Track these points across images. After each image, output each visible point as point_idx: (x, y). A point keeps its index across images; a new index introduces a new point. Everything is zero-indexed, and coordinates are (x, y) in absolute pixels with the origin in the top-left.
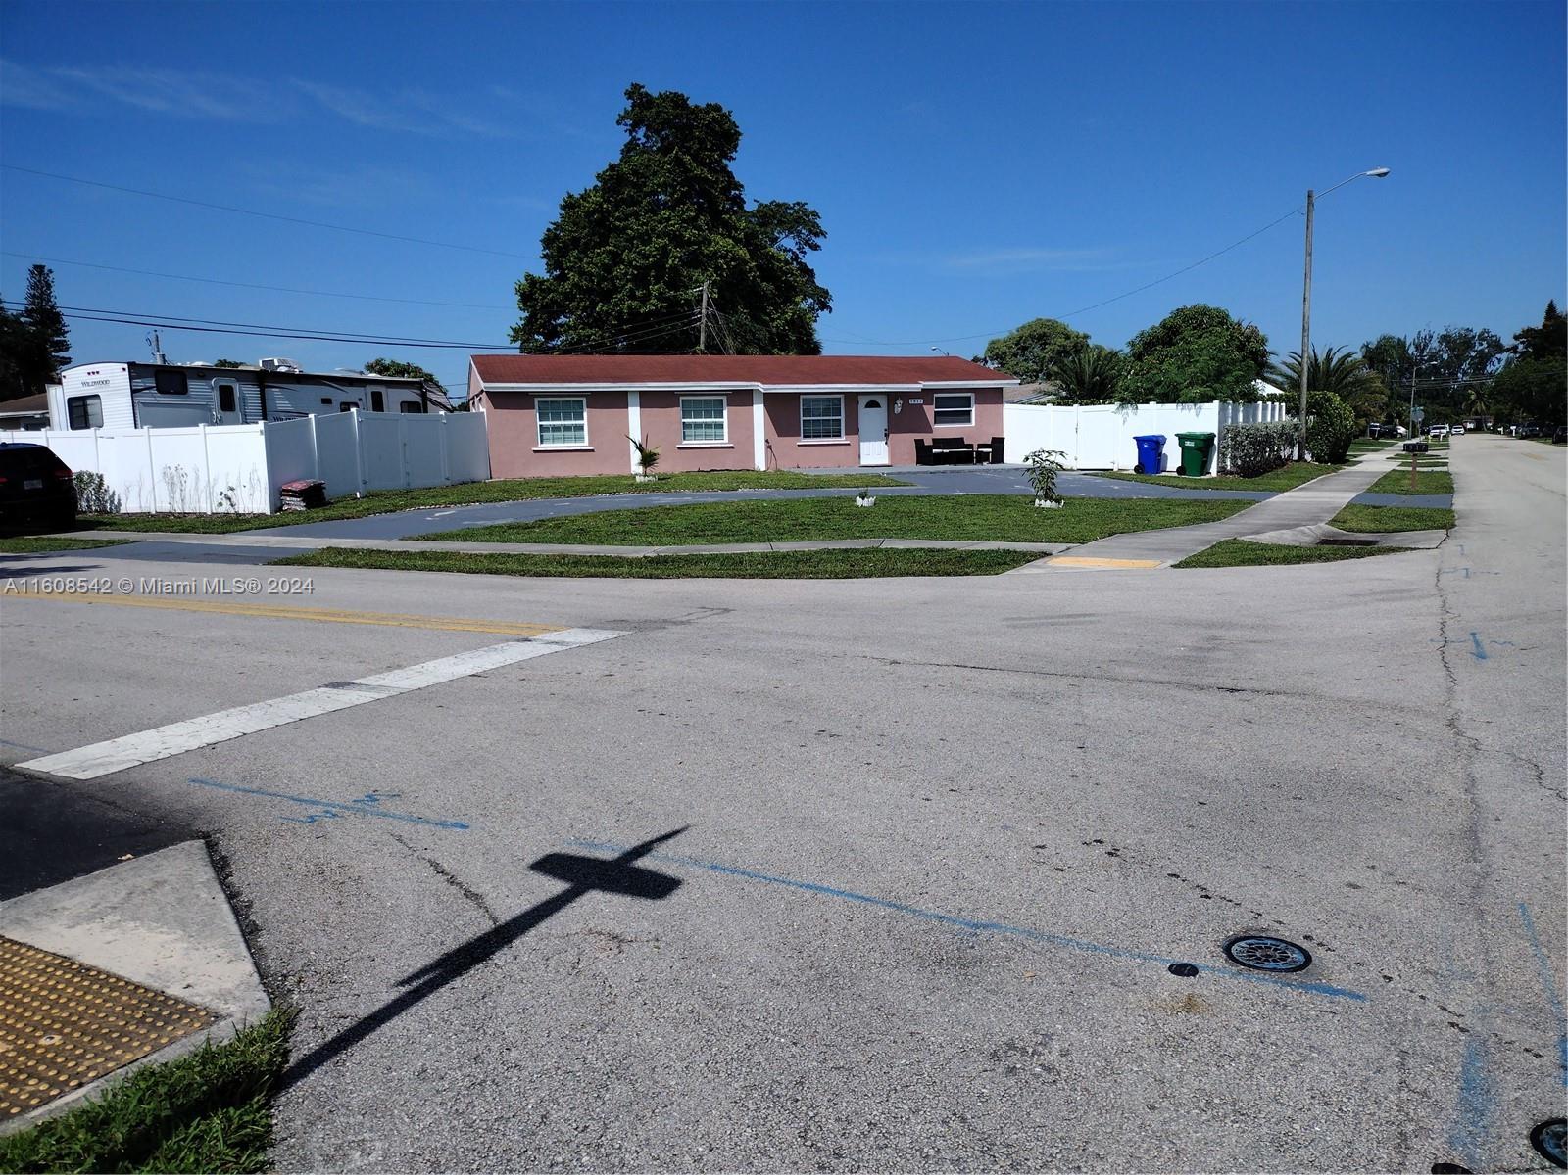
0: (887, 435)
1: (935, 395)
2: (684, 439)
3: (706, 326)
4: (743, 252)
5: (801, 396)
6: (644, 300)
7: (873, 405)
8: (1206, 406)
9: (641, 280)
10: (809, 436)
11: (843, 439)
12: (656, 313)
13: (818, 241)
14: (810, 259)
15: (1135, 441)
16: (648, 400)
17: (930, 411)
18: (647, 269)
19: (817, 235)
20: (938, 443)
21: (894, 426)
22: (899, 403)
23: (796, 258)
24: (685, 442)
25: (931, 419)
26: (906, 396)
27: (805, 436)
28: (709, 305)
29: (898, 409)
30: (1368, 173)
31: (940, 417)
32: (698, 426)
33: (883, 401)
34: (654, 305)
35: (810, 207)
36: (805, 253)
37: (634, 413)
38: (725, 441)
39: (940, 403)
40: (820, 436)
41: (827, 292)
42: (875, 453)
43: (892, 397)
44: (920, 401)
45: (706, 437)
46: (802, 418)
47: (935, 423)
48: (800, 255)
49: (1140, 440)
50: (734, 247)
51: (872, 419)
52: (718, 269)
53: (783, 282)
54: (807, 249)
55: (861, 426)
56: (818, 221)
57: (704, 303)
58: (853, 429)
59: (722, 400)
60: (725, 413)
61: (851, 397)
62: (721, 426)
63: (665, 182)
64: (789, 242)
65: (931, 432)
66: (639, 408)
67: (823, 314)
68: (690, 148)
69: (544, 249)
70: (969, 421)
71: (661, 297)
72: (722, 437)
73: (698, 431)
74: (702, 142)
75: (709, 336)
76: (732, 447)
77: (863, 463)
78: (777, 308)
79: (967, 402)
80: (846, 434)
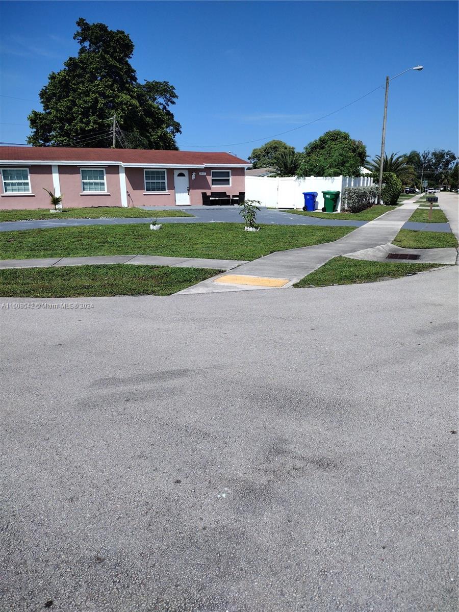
0: (188, 190)
1: (212, 171)
2: (84, 190)
3: (116, 136)
4: (135, 102)
5: (145, 170)
6: (88, 124)
7: (181, 175)
8: (336, 178)
9: (85, 114)
10: (150, 190)
11: (166, 192)
12: (93, 130)
13: (174, 100)
14: (171, 108)
15: (303, 195)
16: (63, 170)
17: (210, 179)
18: (89, 108)
19: (173, 97)
20: (213, 194)
21: (192, 186)
22: (194, 174)
23: (165, 108)
24: (84, 192)
25: (210, 182)
26: (197, 171)
27: (147, 190)
28: (116, 126)
29: (193, 178)
30: (414, 68)
31: (215, 182)
32: (90, 184)
33: (186, 173)
34: (92, 126)
35: (170, 84)
36: (168, 105)
37: (56, 176)
38: (106, 192)
39: (215, 174)
40: (155, 190)
41: (179, 124)
42: (183, 199)
43: (191, 171)
44: (204, 174)
45: (96, 189)
46: (145, 181)
47: (212, 184)
48: (167, 106)
49: (306, 194)
50: (130, 99)
51: (181, 182)
52: (123, 110)
53: (156, 118)
54: (169, 103)
55: (176, 185)
56: (174, 91)
57: (114, 125)
58: (172, 187)
59: (103, 171)
60: (105, 177)
61: (171, 171)
62: (103, 184)
63: (96, 67)
64: (161, 100)
65: (210, 189)
66: (58, 174)
67: (177, 134)
68: (109, 51)
69: (41, 99)
70: (229, 184)
71: (95, 122)
72: (104, 190)
73: (91, 187)
74: (114, 48)
75: (117, 141)
76: (109, 195)
77: (177, 204)
78: (154, 129)
79: (227, 174)
80: (168, 189)
